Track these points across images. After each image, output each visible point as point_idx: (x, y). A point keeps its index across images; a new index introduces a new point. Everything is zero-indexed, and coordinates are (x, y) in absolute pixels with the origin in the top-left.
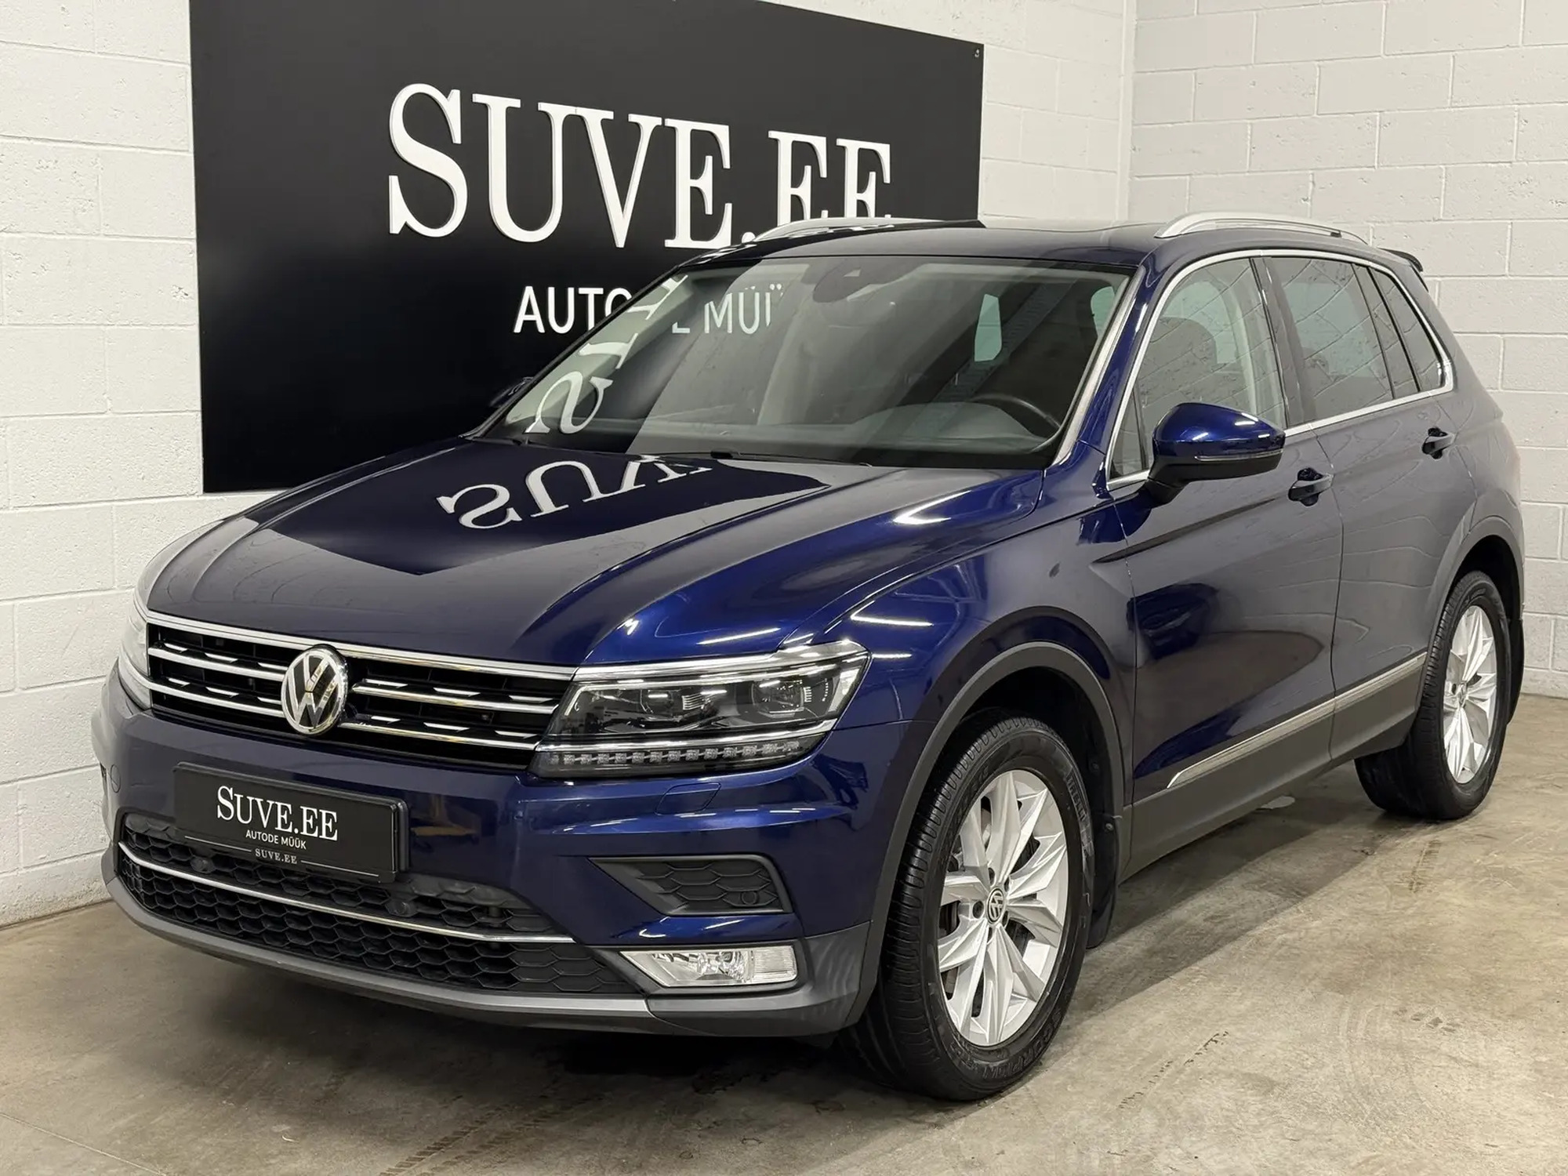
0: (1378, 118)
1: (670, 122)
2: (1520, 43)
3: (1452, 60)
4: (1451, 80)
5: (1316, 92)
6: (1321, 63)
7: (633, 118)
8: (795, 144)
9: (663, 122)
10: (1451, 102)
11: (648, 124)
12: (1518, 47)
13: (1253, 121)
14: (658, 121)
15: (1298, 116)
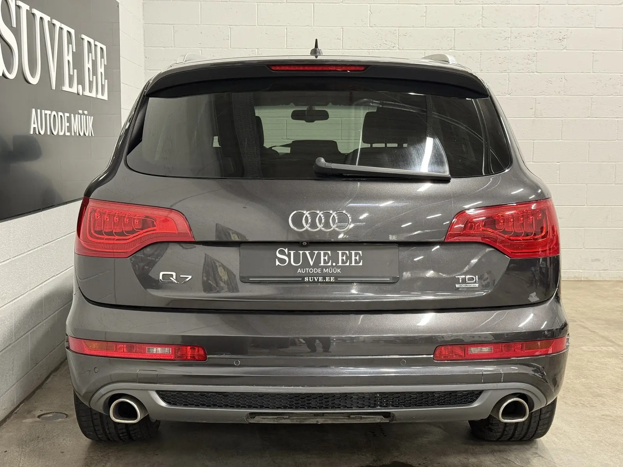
0: (257, 51)
2: (313, 25)
3: (286, 30)
4: (286, 38)
5: (230, 39)
6: (231, 27)
8: (88, 42)
10: (287, 46)
11: (58, 25)
12: (312, 26)
13: (202, 49)
15: (222, 48)
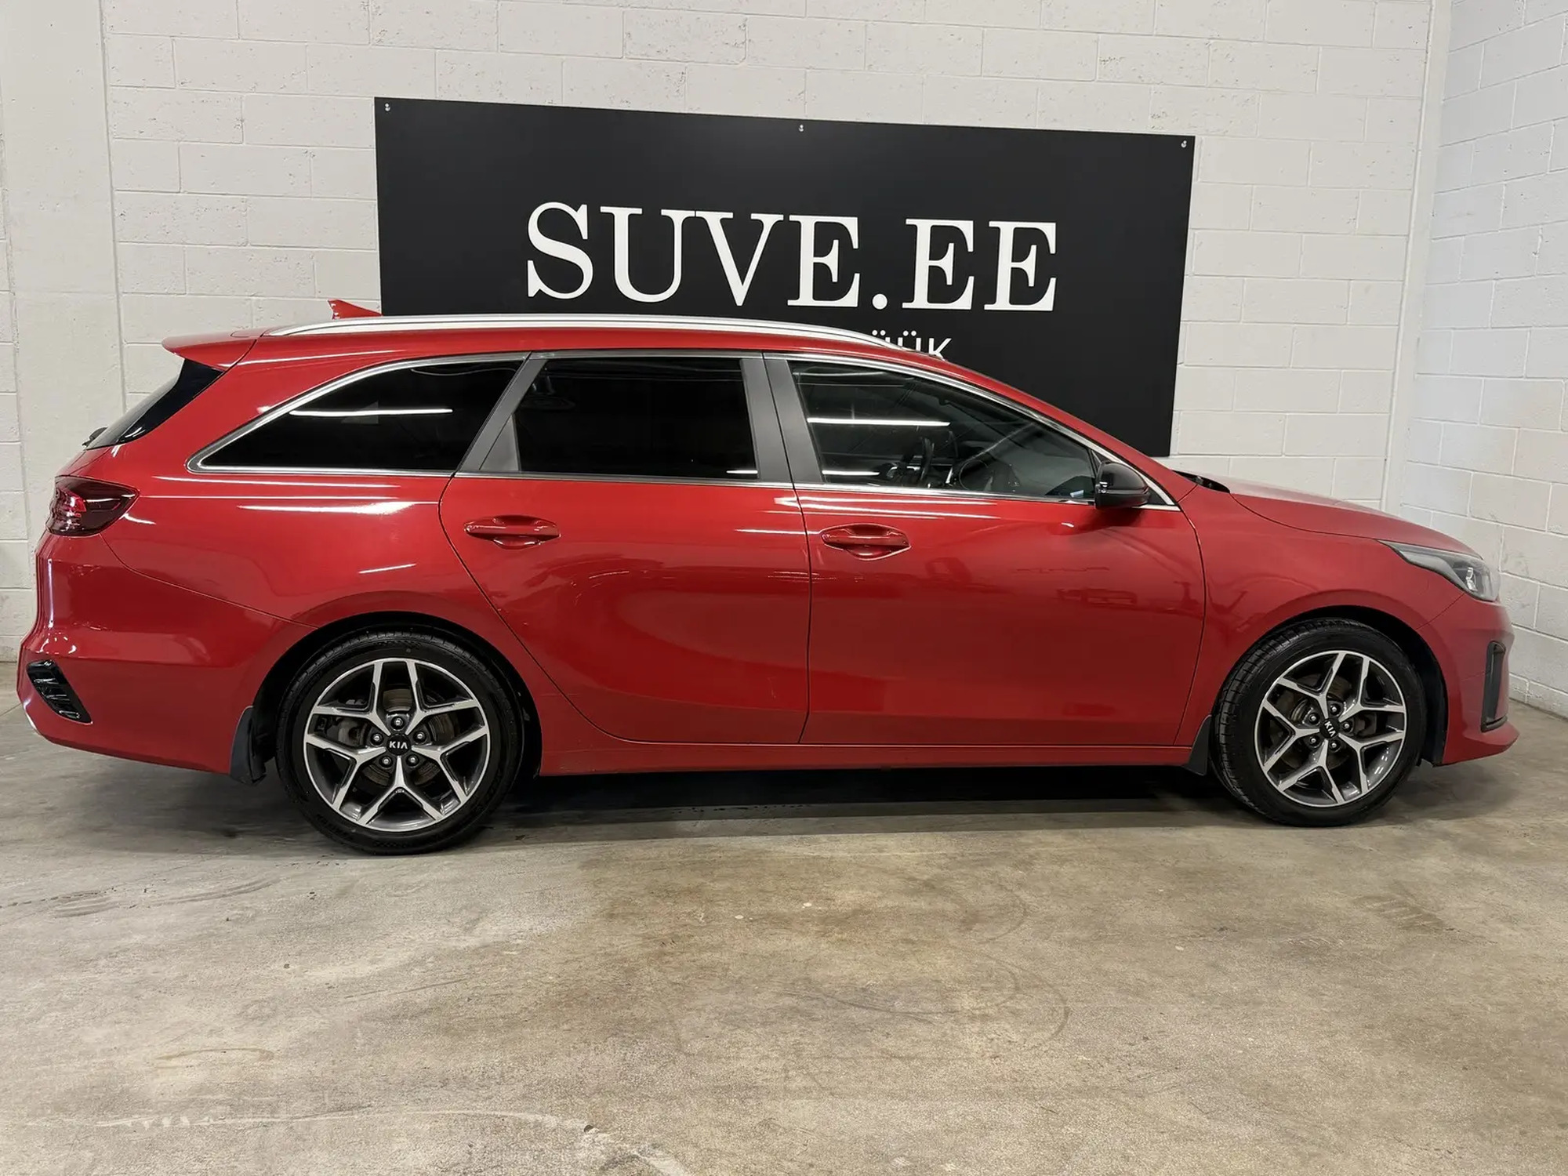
1: (793, 218)
7: (754, 216)
8: (933, 228)
9: (786, 218)
11: (769, 220)
14: (781, 217)
